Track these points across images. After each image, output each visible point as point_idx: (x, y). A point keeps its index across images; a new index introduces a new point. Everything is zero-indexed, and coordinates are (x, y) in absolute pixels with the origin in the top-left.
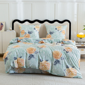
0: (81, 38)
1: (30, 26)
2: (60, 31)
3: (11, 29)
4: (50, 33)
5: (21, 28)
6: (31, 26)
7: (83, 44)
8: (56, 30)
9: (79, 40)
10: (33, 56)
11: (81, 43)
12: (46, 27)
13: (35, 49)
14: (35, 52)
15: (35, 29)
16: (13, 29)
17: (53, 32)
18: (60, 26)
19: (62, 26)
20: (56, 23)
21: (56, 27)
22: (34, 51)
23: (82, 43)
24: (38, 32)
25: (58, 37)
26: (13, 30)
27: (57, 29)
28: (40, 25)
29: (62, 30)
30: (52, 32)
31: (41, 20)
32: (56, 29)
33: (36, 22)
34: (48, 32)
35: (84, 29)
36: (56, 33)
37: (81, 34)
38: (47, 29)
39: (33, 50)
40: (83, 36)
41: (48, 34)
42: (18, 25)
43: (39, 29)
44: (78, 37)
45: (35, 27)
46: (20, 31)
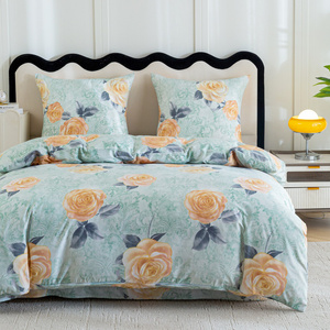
0: (307, 136)
1: (85, 82)
2: (214, 105)
3: (5, 97)
4: (173, 113)
5: (45, 95)
6: (89, 84)
7: (316, 162)
8: (197, 102)
9: (300, 143)
10: (90, 228)
11: (308, 159)
13: (102, 196)
14: (102, 208)
15: (106, 96)
16: (12, 98)
17: (187, 109)
18: (215, 83)
19: (223, 82)
21: (198, 87)
22: (95, 204)
23: (312, 158)
24: (120, 108)
25: (206, 131)
26: (12, 105)
27: (201, 97)
28: (131, 78)
30: (180, 110)
31: (136, 53)
32: (199, 95)
33: (115, 66)
34: (165, 110)
35: (317, 96)
36: (200, 112)
37: (308, 115)
38: (158, 94)
39: (90, 203)
40: (316, 124)
41: (163, 116)
42: (32, 81)
43: (125, 96)
44: (294, 131)
45: (106, 87)
46: (44, 106)
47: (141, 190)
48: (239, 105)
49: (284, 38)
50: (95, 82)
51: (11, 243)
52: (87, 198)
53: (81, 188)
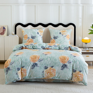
0: (86, 43)
1: (33, 30)
2: (64, 36)
3: (14, 33)
4: (54, 38)
5: (23, 33)
6: (34, 30)
7: (88, 50)
8: (60, 35)
9: (84, 45)
10: (36, 64)
11: (86, 49)
12: (50, 32)
13: (39, 57)
14: (39, 60)
15: (38, 33)
16: (16, 33)
17: (58, 37)
18: (64, 30)
19: (66, 30)
20: (61, 26)
21: (60, 31)
22: (37, 59)
24: (41, 36)
25: (62, 42)
26: (15, 35)
28: (44, 29)
29: (67, 34)
30: (56, 37)
31: (45, 23)
32: (60, 33)
33: (40, 26)
34: (52, 37)
36: (61, 37)
37: (86, 38)
40: (88, 41)
41: (52, 38)
42: (20, 29)
43: (43, 33)
44: (83, 42)
45: (38, 31)
46: (23, 35)
47: (48, 55)
48: (70, 36)
49: (80, 20)
50: (35, 30)
51: (17, 68)
52: (35, 57)
53: (34, 55)
